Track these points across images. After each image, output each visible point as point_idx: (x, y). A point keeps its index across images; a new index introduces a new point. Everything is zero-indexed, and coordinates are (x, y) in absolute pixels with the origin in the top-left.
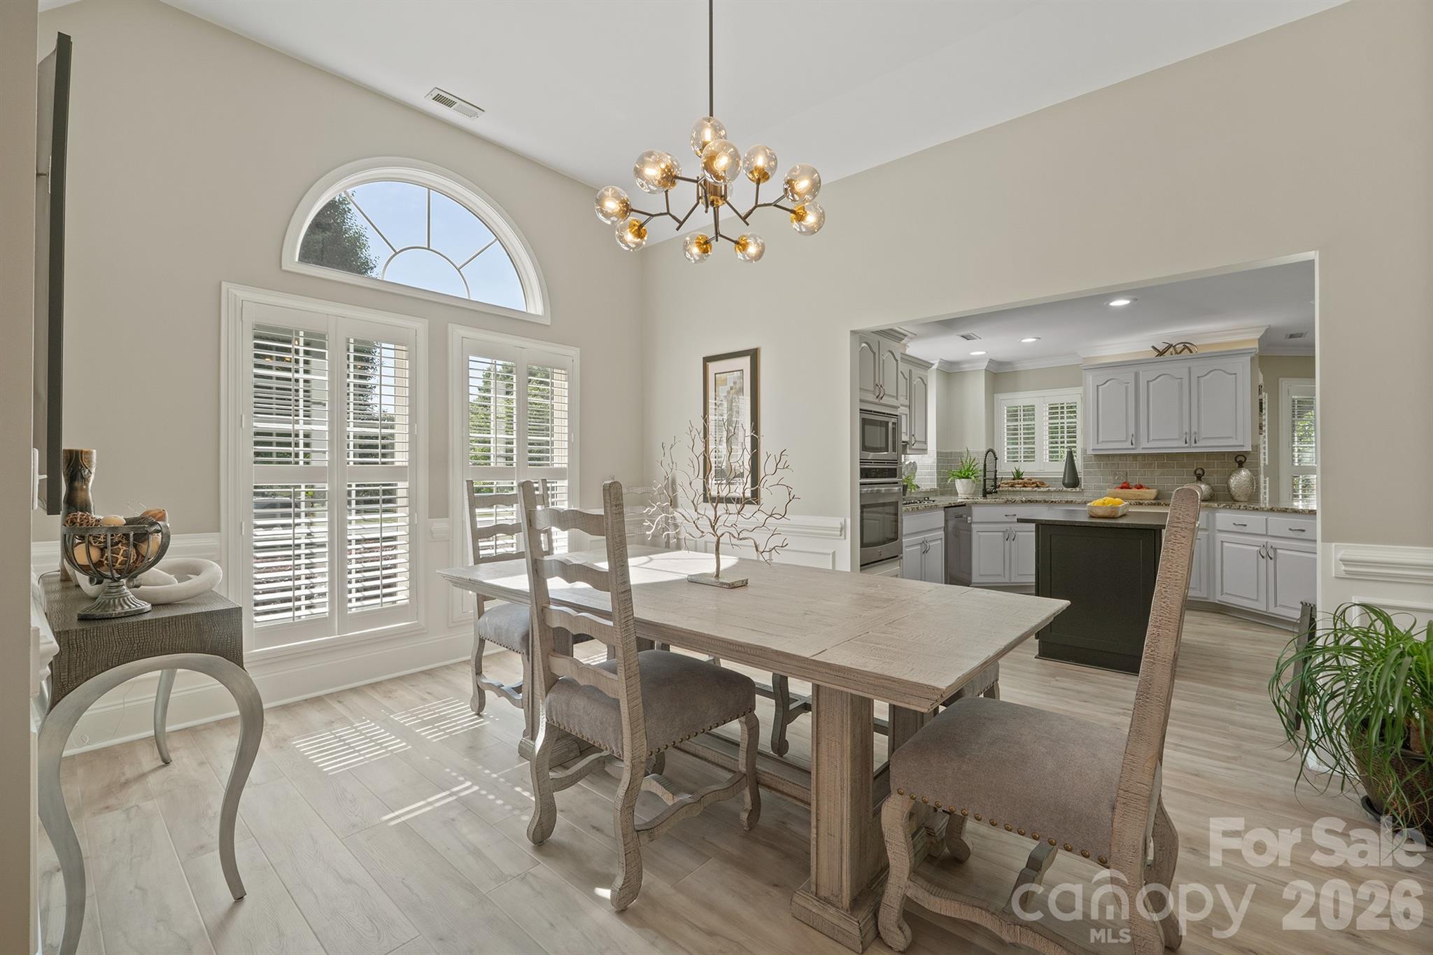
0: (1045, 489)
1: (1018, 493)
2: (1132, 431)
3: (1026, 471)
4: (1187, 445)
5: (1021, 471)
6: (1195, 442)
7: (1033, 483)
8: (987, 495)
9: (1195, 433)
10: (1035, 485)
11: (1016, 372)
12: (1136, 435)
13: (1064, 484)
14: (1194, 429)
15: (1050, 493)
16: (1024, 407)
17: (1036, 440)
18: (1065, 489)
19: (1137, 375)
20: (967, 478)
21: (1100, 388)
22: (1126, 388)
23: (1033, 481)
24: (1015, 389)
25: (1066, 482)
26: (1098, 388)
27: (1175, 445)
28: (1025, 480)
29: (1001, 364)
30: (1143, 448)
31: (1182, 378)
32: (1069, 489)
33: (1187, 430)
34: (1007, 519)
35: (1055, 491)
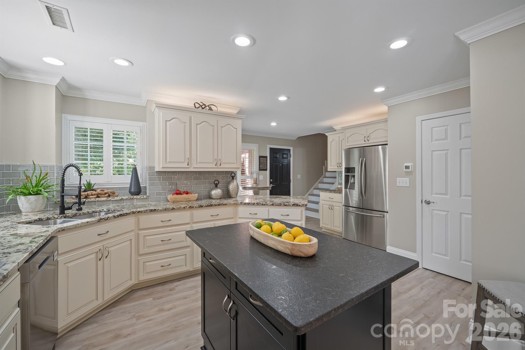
0: (118, 198)
1: (93, 203)
2: (188, 156)
3: (97, 182)
4: (216, 167)
5: (92, 182)
6: (220, 165)
7: (106, 194)
8: (66, 212)
9: (220, 160)
10: (107, 195)
11: (85, 100)
12: (190, 159)
13: (130, 192)
14: (219, 158)
15: (122, 201)
16: (90, 129)
17: (104, 158)
18: (132, 197)
19: (190, 118)
20: (37, 194)
21: (168, 123)
22: (184, 126)
23: (106, 191)
24: (85, 114)
25: (132, 190)
26: (166, 122)
27: (210, 167)
28: (98, 191)
29: (71, 87)
30: (194, 168)
31: (213, 126)
32: (135, 197)
33: (216, 157)
34: (100, 238)
35: (127, 199)
